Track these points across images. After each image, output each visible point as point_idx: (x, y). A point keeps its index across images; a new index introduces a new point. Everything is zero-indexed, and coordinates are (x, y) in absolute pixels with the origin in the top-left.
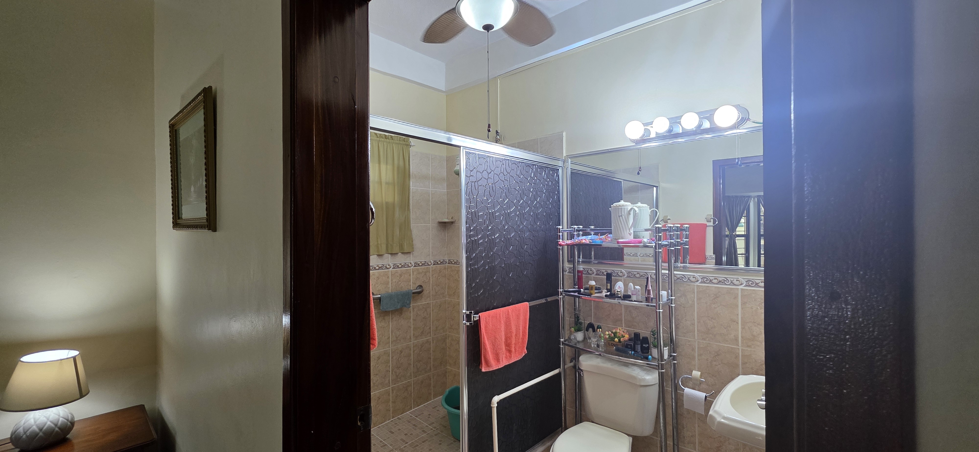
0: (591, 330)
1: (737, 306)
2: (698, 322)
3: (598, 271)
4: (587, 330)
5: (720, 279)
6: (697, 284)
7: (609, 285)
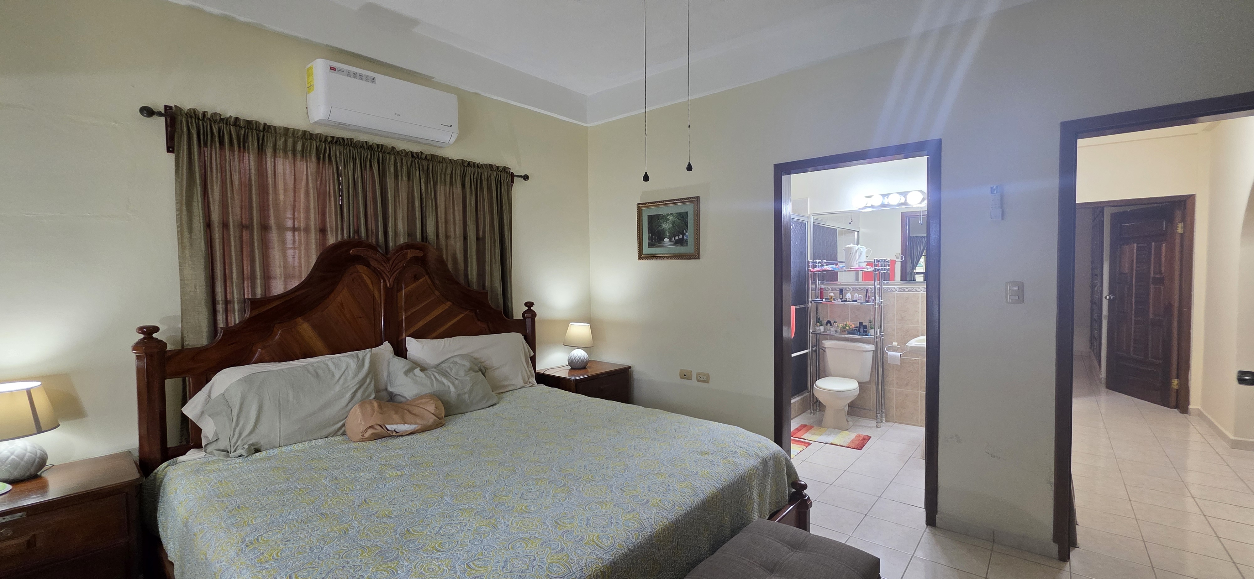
0: (829, 324)
1: (919, 303)
2: (897, 314)
3: (832, 288)
4: (827, 325)
5: (910, 289)
6: (896, 292)
7: (841, 296)
